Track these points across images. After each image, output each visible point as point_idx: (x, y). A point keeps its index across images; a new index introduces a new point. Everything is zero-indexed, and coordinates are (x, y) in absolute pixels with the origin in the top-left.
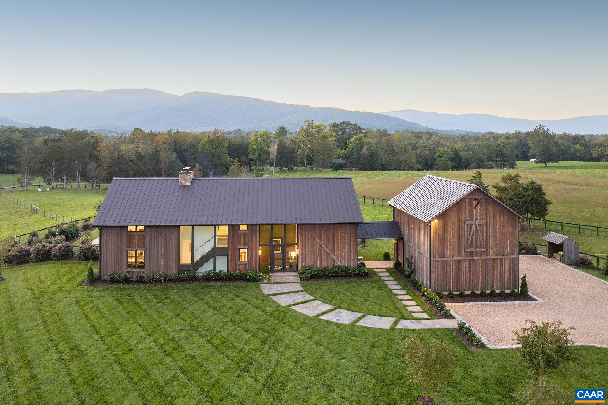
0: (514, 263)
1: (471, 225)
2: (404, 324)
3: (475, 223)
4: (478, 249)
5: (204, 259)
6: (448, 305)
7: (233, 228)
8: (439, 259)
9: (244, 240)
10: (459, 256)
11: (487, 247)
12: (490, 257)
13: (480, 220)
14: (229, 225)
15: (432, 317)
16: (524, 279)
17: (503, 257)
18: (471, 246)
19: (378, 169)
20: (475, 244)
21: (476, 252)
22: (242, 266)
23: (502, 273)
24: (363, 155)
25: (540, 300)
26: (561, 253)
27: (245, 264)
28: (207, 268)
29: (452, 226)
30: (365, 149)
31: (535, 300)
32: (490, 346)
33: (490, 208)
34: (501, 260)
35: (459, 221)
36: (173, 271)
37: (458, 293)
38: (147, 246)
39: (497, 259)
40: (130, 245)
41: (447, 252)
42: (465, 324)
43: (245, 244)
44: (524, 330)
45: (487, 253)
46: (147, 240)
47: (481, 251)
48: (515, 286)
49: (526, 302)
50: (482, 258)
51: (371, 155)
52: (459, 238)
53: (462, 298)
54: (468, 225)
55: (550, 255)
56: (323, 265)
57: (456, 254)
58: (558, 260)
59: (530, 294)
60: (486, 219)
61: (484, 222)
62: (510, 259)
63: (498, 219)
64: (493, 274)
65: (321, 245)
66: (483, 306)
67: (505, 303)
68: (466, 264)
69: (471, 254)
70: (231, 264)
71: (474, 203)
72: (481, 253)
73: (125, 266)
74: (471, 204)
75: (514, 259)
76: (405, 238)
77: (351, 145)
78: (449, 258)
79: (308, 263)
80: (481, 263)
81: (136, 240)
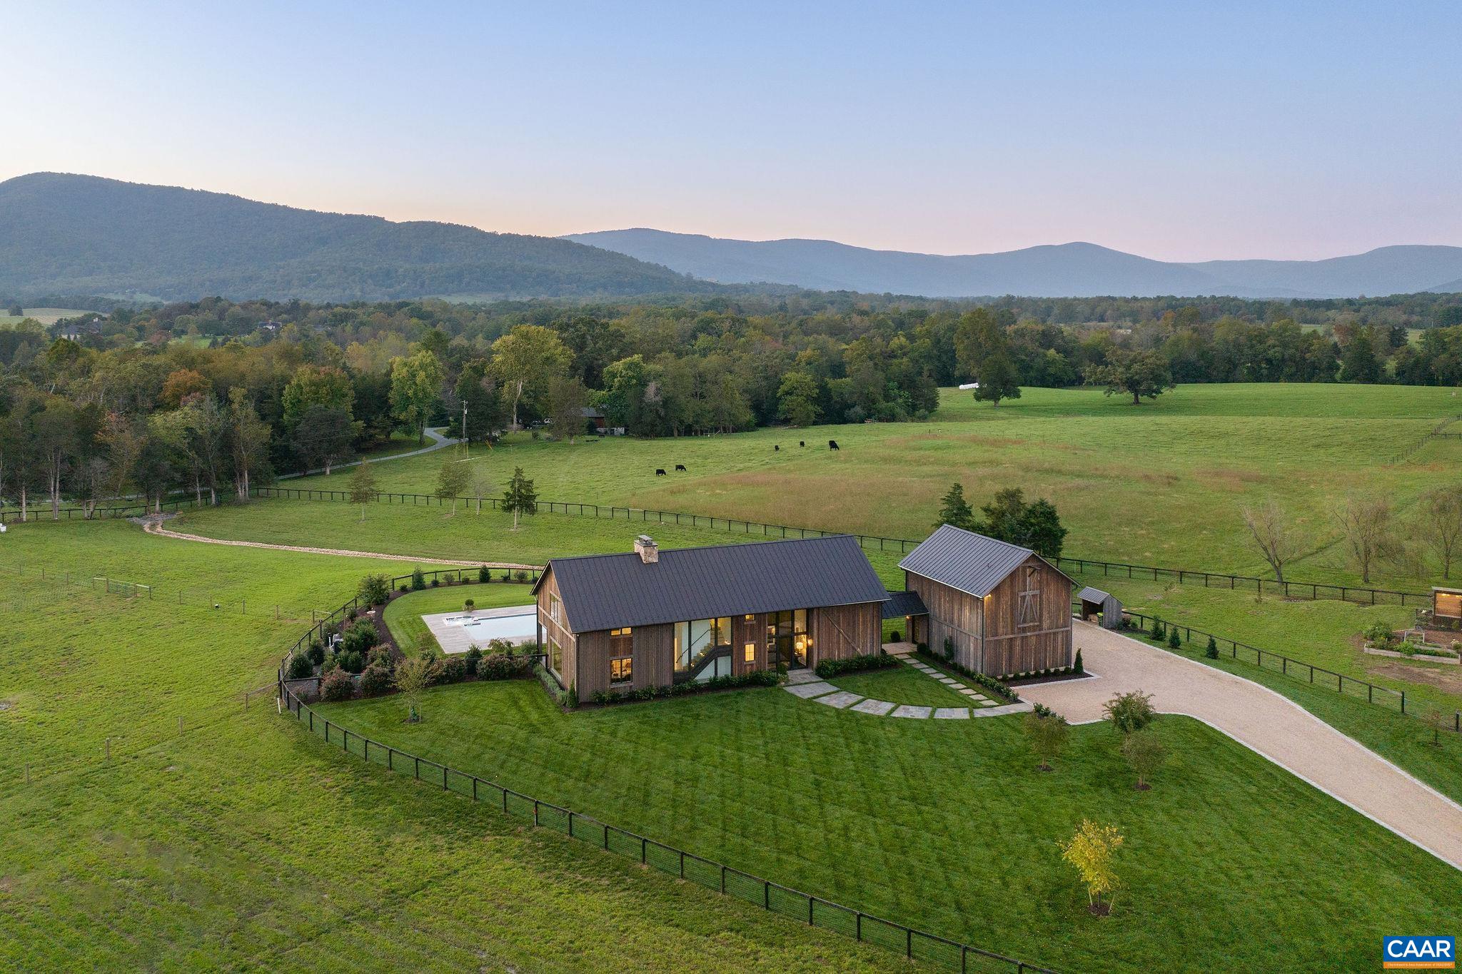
0: (1067, 636)
1: (1025, 596)
2: (979, 713)
3: (1029, 593)
4: (1032, 624)
5: (702, 664)
6: (1015, 689)
7: (737, 620)
8: (992, 639)
9: (750, 634)
10: (1012, 633)
11: (1041, 621)
12: (1043, 632)
13: (1034, 590)
14: (732, 617)
15: (1001, 704)
16: (1078, 655)
17: (1057, 630)
18: (1024, 621)
19: (676, 433)
20: (1028, 618)
21: (1029, 627)
22: (748, 668)
23: (1055, 649)
24: (649, 405)
25: (1096, 676)
26: (1099, 614)
27: (752, 665)
28: (706, 675)
29: (1005, 599)
30: (651, 388)
31: (1091, 676)
32: (1072, 724)
33: (1044, 576)
34: (1054, 633)
35: (1012, 593)
36: (667, 681)
37: (1012, 676)
38: (634, 651)
39: (1050, 633)
40: (614, 653)
41: (1000, 630)
42: (1041, 706)
43: (752, 639)
44: (1111, 702)
45: (1040, 627)
46: (635, 645)
47: (1034, 626)
48: (1068, 662)
49: (1083, 679)
50: (1036, 633)
51: (666, 403)
52: (1012, 614)
53: (1028, 679)
54: (1021, 597)
55: (1085, 618)
56: (843, 656)
57: (1009, 632)
58: (1096, 623)
59: (1085, 671)
60: (1040, 589)
61: (1037, 592)
62: (1063, 632)
63: (1052, 587)
64: (1046, 650)
65: (839, 632)
66: (1054, 686)
67: (1062, 682)
68: (1018, 642)
69: (1024, 630)
70: (736, 666)
71: (1028, 571)
72: (1034, 628)
73: (609, 681)
74: (1024, 571)
75: (1067, 631)
76: (931, 613)
77: (616, 380)
78: (1002, 637)
79: (824, 655)
80: (1034, 639)
81: (621, 647)
